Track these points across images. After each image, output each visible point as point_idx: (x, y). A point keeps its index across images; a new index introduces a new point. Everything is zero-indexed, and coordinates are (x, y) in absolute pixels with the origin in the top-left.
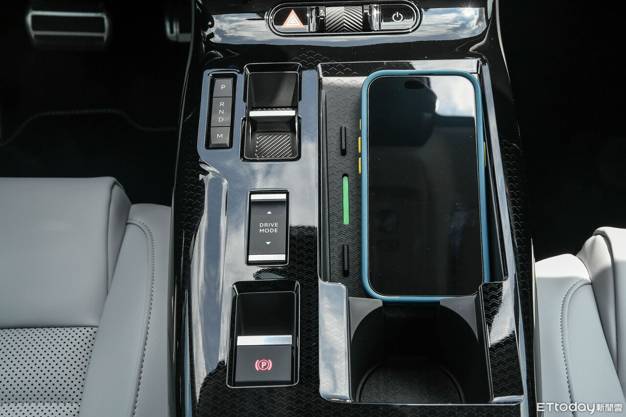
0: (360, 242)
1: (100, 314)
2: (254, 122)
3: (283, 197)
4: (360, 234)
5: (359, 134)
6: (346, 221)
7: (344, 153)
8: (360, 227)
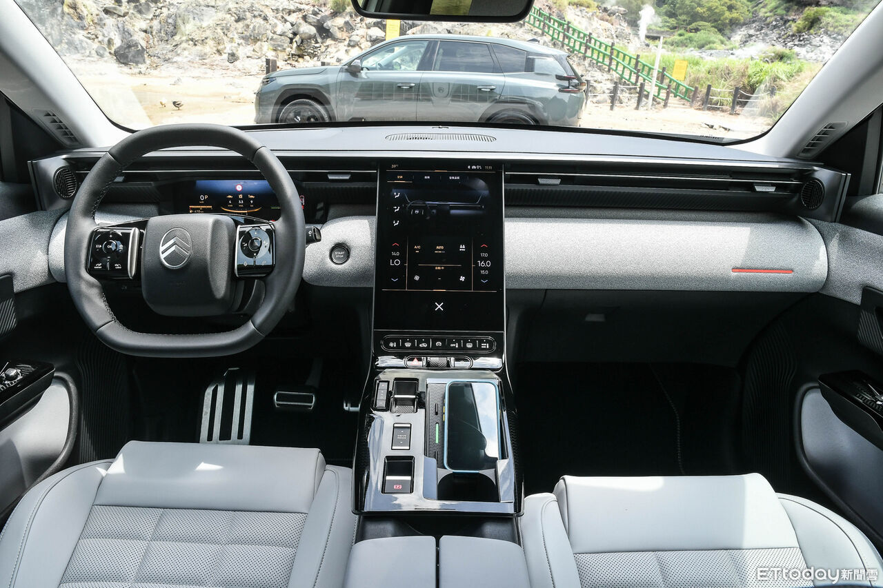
0: (443, 450)
1: (309, 508)
2: (396, 400)
3: (409, 425)
4: (443, 447)
5: (444, 405)
6: (437, 442)
7: (437, 413)
8: (443, 444)
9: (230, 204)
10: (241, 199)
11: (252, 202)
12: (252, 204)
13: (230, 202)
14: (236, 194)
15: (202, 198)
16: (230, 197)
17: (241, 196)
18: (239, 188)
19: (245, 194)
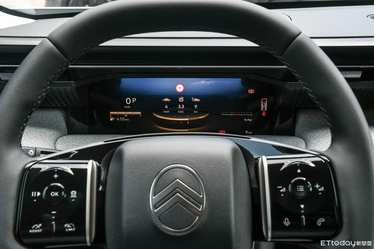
9: (166, 110)
10: (181, 103)
11: (196, 106)
12: (196, 110)
13: (166, 107)
14: (174, 97)
15: (128, 101)
16: (166, 100)
17: (181, 99)
18: (180, 88)
19: (188, 97)
